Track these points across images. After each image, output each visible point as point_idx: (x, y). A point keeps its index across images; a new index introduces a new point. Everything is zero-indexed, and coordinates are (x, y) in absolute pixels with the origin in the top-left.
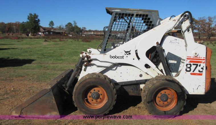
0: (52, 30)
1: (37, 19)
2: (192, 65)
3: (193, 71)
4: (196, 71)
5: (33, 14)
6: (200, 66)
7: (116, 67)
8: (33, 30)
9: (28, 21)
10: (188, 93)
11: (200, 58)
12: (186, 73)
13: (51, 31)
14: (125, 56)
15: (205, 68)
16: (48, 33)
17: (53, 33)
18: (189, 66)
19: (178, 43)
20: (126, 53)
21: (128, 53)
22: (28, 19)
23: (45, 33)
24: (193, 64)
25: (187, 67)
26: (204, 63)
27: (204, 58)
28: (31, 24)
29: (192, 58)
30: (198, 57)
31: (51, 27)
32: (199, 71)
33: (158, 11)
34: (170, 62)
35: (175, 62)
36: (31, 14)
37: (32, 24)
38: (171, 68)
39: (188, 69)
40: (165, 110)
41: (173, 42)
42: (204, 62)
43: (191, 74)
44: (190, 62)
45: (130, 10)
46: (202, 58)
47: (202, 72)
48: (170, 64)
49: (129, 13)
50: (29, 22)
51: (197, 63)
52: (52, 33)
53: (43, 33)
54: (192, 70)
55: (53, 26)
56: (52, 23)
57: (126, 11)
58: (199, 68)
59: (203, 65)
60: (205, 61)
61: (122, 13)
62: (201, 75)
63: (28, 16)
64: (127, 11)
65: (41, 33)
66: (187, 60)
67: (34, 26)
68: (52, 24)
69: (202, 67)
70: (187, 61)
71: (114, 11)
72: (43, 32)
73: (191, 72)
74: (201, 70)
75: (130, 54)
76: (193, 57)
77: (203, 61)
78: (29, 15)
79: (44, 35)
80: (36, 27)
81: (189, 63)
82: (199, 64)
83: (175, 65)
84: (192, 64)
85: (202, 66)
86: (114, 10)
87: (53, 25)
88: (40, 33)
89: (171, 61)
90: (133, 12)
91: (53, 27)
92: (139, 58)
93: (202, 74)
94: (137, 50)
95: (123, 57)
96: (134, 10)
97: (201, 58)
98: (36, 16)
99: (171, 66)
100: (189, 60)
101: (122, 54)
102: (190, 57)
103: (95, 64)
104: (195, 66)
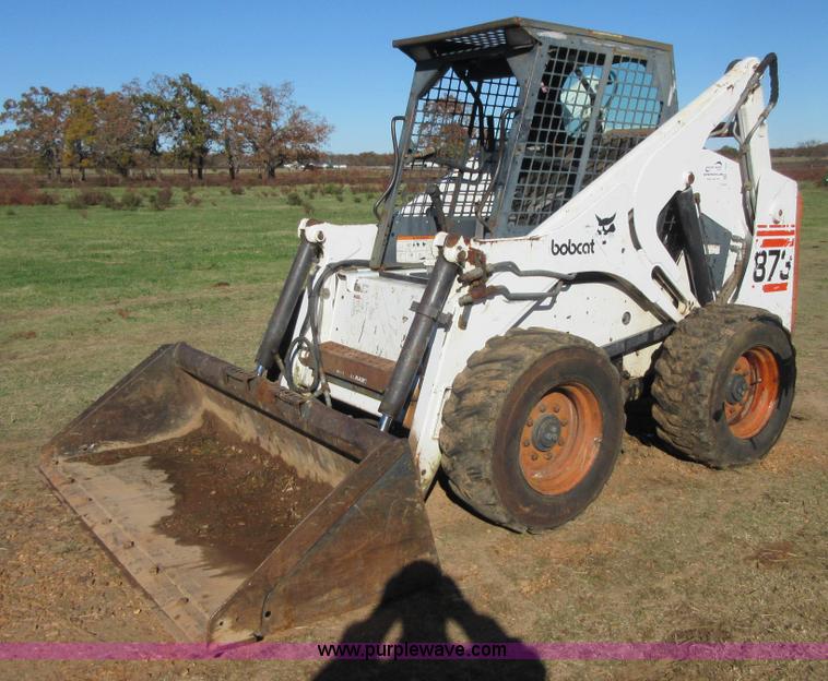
2: (768, 254)
3: (770, 279)
4: (776, 277)
6: (783, 255)
11: (784, 226)
12: (754, 287)
14: (599, 240)
15: (793, 264)
18: (761, 260)
19: (725, 177)
20: (601, 228)
21: (607, 224)
24: (771, 253)
25: (757, 263)
26: (792, 244)
27: (792, 226)
29: (768, 229)
30: (779, 226)
32: (782, 276)
33: (671, 46)
35: (717, 250)
39: (759, 273)
40: (750, 435)
41: (712, 172)
42: (793, 240)
43: (766, 289)
45: (596, 38)
46: (789, 229)
47: (787, 277)
49: (593, 51)
51: (779, 248)
54: (768, 272)
57: (581, 43)
58: (781, 265)
59: (790, 252)
60: (795, 237)
61: (570, 46)
62: (784, 288)
64: (586, 41)
66: (758, 238)
69: (788, 260)
70: (756, 240)
71: (544, 38)
73: (765, 282)
74: (785, 271)
75: (612, 229)
76: (771, 226)
77: (791, 238)
81: (762, 249)
82: (782, 250)
83: (715, 261)
84: (767, 250)
86: (541, 34)
90: (603, 46)
92: (638, 246)
93: (787, 285)
94: (632, 211)
96: (607, 39)
97: (787, 226)
100: (762, 239)
101: (590, 232)
102: (765, 226)
103: (502, 291)
104: (774, 257)
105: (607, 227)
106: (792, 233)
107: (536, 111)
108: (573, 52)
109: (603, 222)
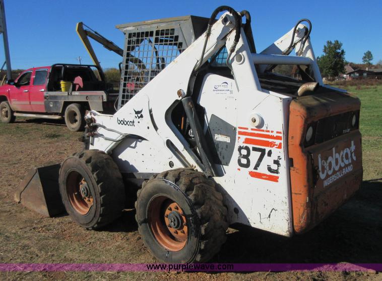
0: (367, 69)
1: (339, 49)
2: (251, 149)
3: (256, 168)
4: (263, 169)
5: (333, 42)
6: (270, 154)
7: (135, 142)
8: (331, 70)
9: (325, 55)
10: (249, 222)
11: (268, 131)
12: (239, 169)
13: (365, 71)
14: (136, 120)
15: (283, 162)
16: (358, 75)
17: (367, 75)
18: (244, 152)
19: (231, 92)
20: (136, 115)
22: (325, 51)
23: (352, 75)
24: (254, 149)
25: (241, 154)
26: (280, 147)
27: (278, 132)
28: (328, 60)
29: (249, 131)
30: (263, 131)
31: (366, 63)
32: (270, 169)
34: (217, 140)
35: (228, 140)
36: (329, 43)
37: (330, 60)
38: (221, 154)
39: (244, 161)
41: (219, 88)
42: (280, 144)
43: (253, 174)
44: (247, 141)
46: (275, 134)
47: (277, 172)
48: (218, 144)
49: (147, 31)
50: (326, 57)
51: (263, 147)
52: (365, 74)
53: (350, 76)
54: (253, 163)
55: (371, 62)
56: (369, 55)
57: (141, 28)
58: (267, 161)
59: (278, 153)
60: (282, 141)
61: (137, 31)
62: (275, 179)
63: (325, 46)
64: (143, 27)
65: (347, 75)
66: (240, 136)
67: (333, 63)
68: (369, 57)
69: (276, 159)
70: (239, 138)
71: (126, 30)
72: (350, 74)
73: (251, 168)
74: (274, 167)
75: (142, 116)
76: (252, 129)
77: (278, 142)
78: (326, 44)
79: (350, 79)
80: (336, 64)
81: (245, 145)
82: (267, 149)
83: (227, 146)
84: (251, 146)
85: (274, 157)
87: (370, 60)
88: (345, 76)
89: (220, 136)
90: (151, 27)
91: (369, 63)
92: (156, 128)
93: (278, 177)
95: (133, 122)
97: (272, 132)
98: (338, 45)
99: (220, 149)
100: (243, 138)
101: (132, 117)
102: (247, 129)
103: (102, 135)
104: (259, 153)
105: (139, 115)
106: (278, 138)
107: (127, 57)
108: (138, 34)
109: (137, 113)
